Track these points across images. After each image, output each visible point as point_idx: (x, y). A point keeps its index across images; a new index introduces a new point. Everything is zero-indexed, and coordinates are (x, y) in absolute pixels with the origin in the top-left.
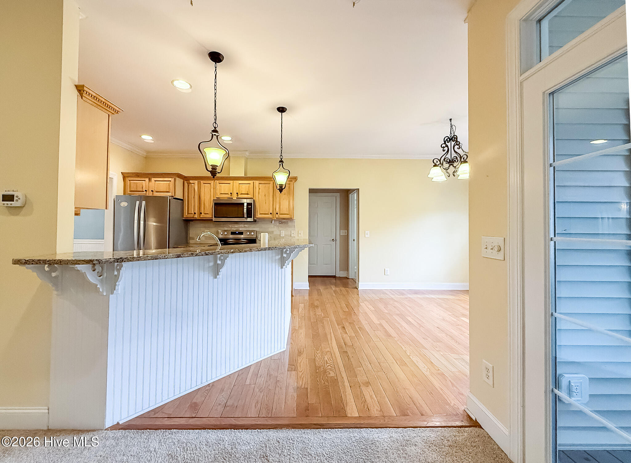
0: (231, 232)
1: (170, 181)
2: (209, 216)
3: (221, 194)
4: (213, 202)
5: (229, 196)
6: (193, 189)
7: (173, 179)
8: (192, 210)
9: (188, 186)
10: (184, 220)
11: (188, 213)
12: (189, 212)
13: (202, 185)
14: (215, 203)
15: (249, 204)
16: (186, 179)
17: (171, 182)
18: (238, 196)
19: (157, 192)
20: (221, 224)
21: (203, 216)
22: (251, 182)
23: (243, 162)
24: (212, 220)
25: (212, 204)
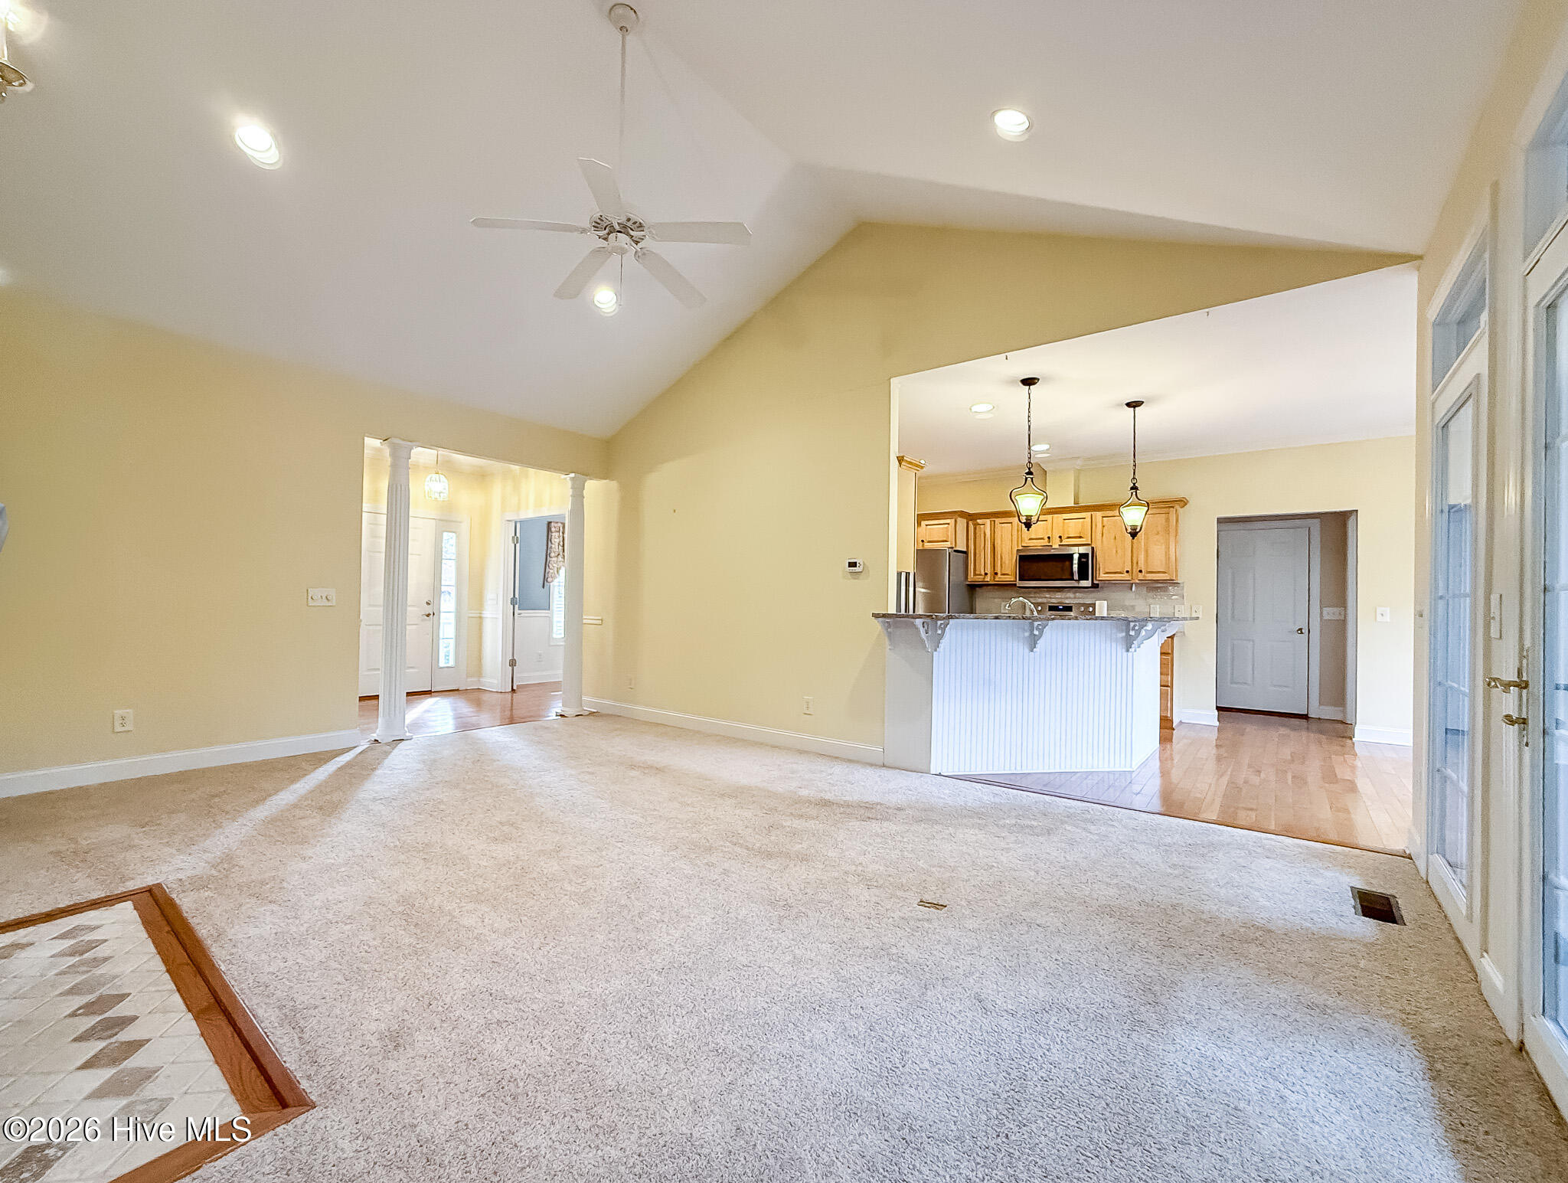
0: (1049, 606)
1: (949, 524)
2: (1010, 579)
3: (1030, 539)
4: (1017, 554)
5: (1045, 542)
6: (982, 532)
7: (953, 520)
8: (981, 569)
9: (975, 529)
10: (968, 585)
11: (975, 574)
12: (977, 573)
13: (998, 526)
14: (1020, 556)
15: (1082, 556)
16: (971, 518)
17: (950, 526)
18: (1061, 541)
19: (929, 542)
20: (1030, 593)
21: (1000, 578)
22: (1087, 515)
23: (1071, 479)
24: (1015, 584)
25: (1015, 557)
